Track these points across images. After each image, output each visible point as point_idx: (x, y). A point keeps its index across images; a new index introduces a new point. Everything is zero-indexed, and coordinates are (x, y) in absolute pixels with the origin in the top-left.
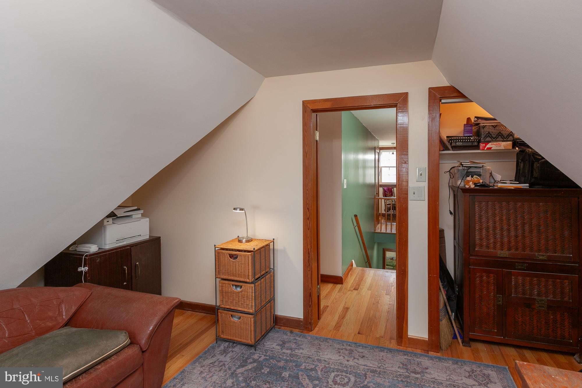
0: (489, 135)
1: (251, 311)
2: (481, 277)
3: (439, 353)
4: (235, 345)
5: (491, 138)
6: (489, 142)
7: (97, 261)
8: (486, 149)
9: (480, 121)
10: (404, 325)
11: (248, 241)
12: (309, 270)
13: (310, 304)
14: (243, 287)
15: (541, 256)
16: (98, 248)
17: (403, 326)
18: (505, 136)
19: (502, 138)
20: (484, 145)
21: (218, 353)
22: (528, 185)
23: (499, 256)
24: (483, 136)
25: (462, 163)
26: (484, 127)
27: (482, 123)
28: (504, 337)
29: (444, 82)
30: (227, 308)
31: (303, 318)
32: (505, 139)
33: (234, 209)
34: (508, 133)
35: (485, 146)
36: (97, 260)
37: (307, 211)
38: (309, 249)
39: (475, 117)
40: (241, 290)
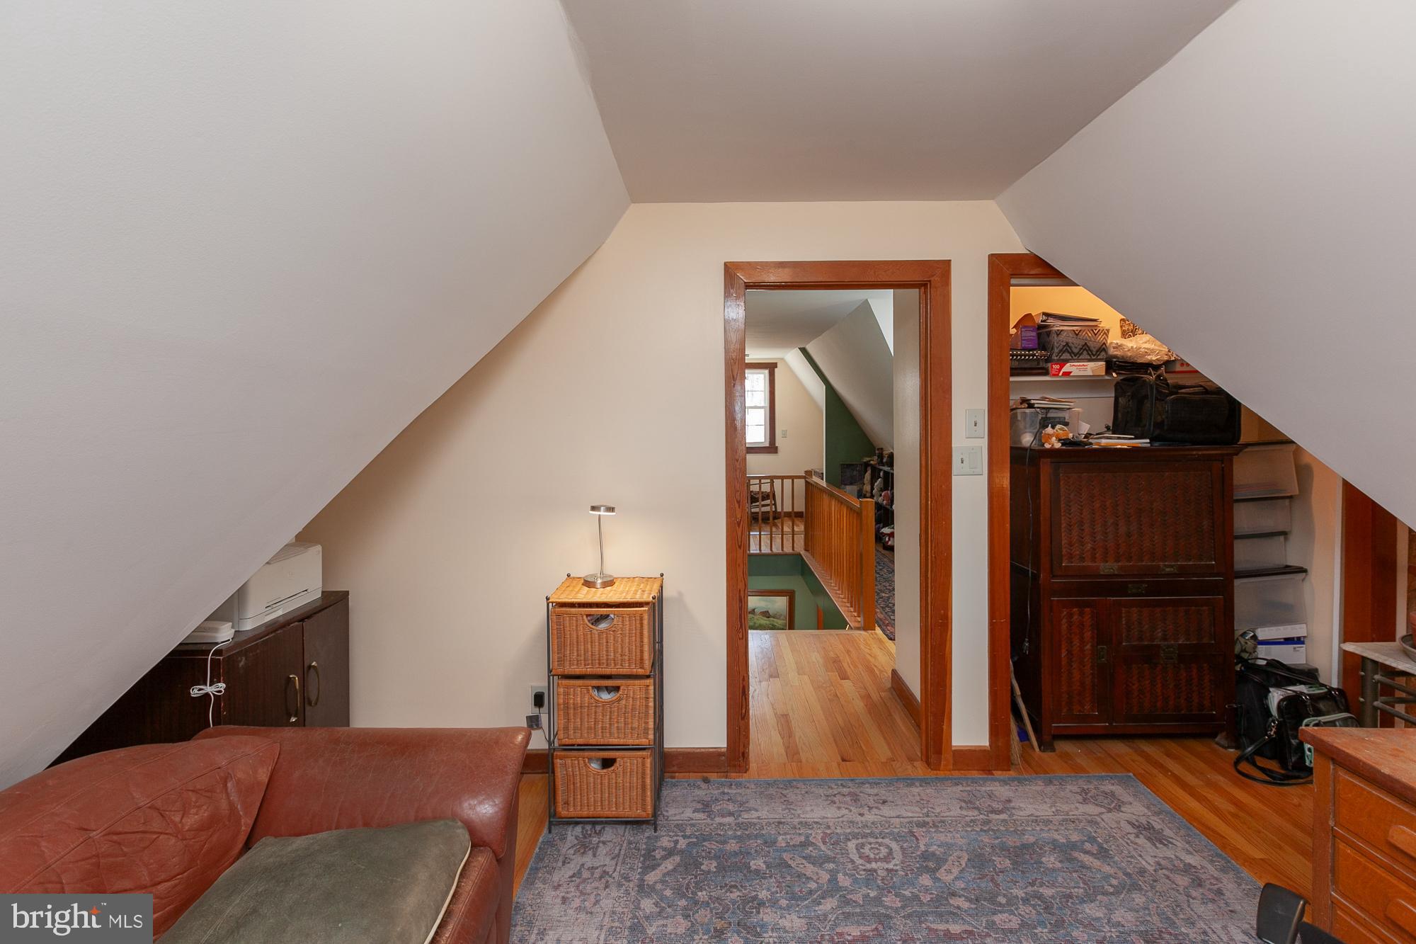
0: (1067, 348)
1: (644, 741)
2: (1070, 615)
3: (1010, 770)
4: (598, 828)
5: (1072, 352)
6: (1067, 361)
7: (241, 664)
8: (1060, 374)
9: (1051, 321)
10: (945, 727)
11: (609, 583)
12: (741, 637)
13: (744, 711)
14: (622, 688)
15: (1168, 567)
16: (233, 631)
17: (943, 728)
18: (1095, 350)
19: (1089, 354)
20: (1058, 367)
21: (572, 851)
22: (1148, 441)
23: (1102, 573)
24: (1056, 350)
25: (1033, 402)
26: (1059, 333)
27: (1057, 325)
28: (1111, 724)
29: (1016, 246)
30: (578, 745)
31: (726, 746)
32: (1094, 356)
33: (593, 508)
34: (1098, 346)
35: (1060, 370)
36: (241, 661)
37: (737, 505)
38: (740, 590)
39: (1044, 314)
40: (618, 695)
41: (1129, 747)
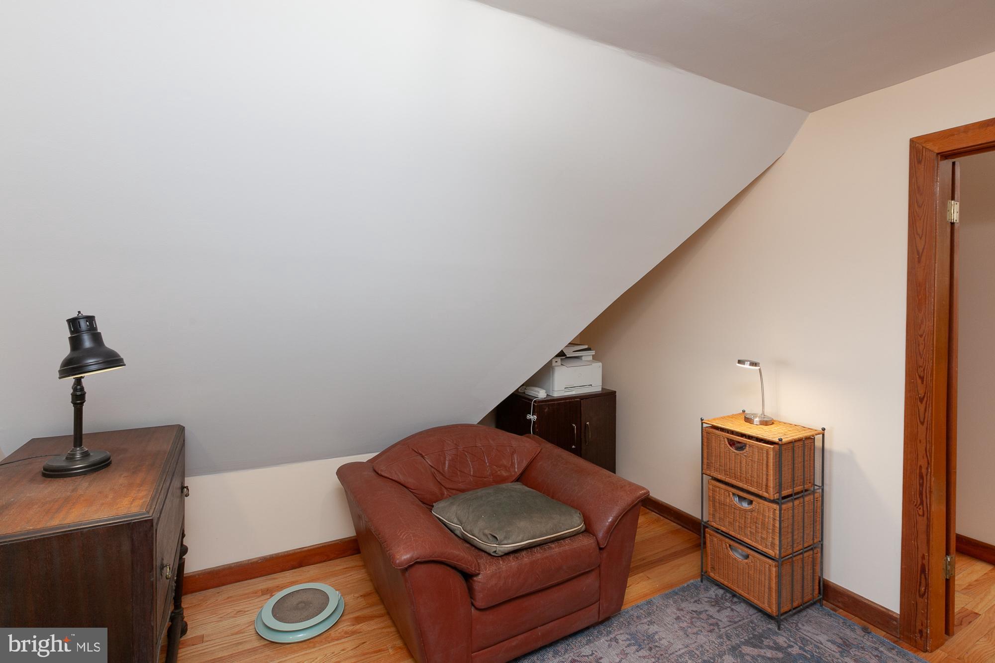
4: (735, 600)
11: (765, 423)
12: (921, 513)
13: (923, 589)
14: (754, 503)
16: (546, 394)
30: (722, 531)
31: (899, 612)
33: (739, 362)
37: (919, 381)
38: (921, 467)
40: (751, 507)
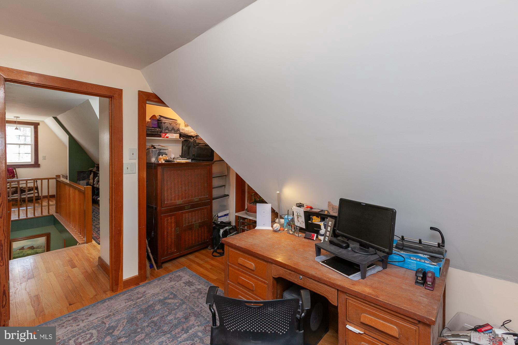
0: (167, 128)
2: (168, 220)
3: (146, 281)
5: (168, 130)
6: (167, 133)
8: (165, 137)
9: (162, 118)
15: (196, 199)
18: (176, 130)
19: (174, 131)
20: (164, 135)
22: (191, 160)
23: (177, 204)
24: (164, 129)
25: (155, 146)
26: (165, 123)
27: (164, 120)
28: (180, 253)
29: (148, 89)
32: (176, 132)
34: (177, 129)
35: (165, 136)
39: (160, 116)
41: (185, 258)
